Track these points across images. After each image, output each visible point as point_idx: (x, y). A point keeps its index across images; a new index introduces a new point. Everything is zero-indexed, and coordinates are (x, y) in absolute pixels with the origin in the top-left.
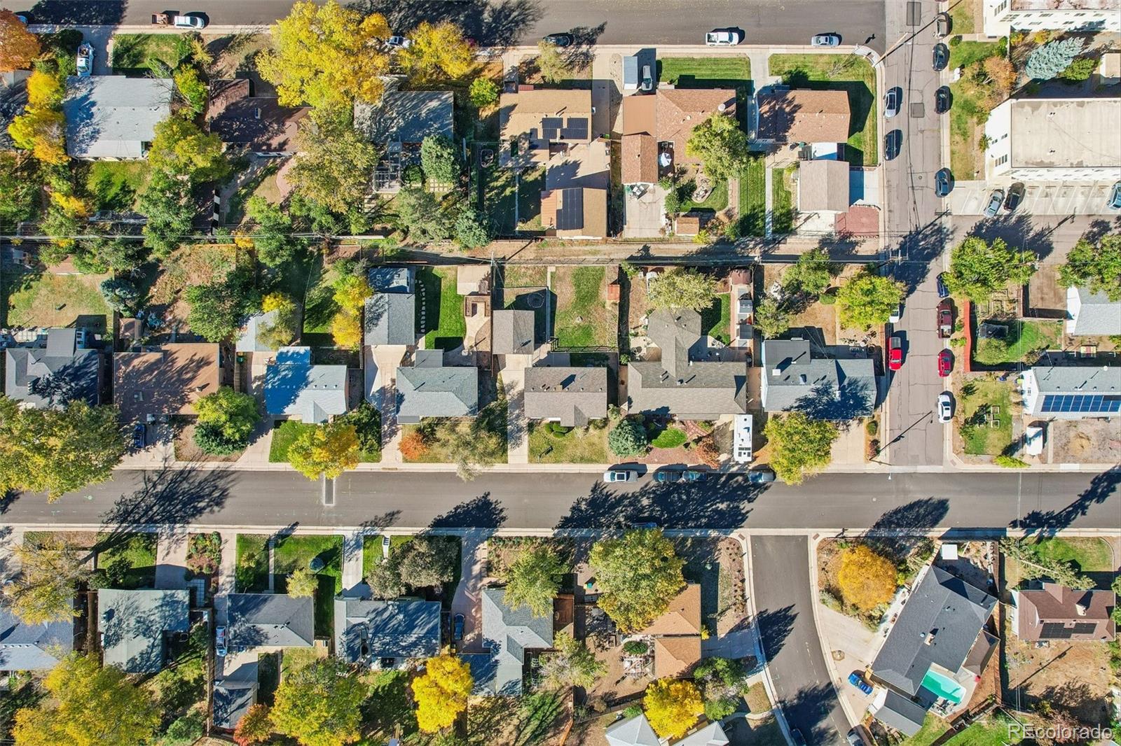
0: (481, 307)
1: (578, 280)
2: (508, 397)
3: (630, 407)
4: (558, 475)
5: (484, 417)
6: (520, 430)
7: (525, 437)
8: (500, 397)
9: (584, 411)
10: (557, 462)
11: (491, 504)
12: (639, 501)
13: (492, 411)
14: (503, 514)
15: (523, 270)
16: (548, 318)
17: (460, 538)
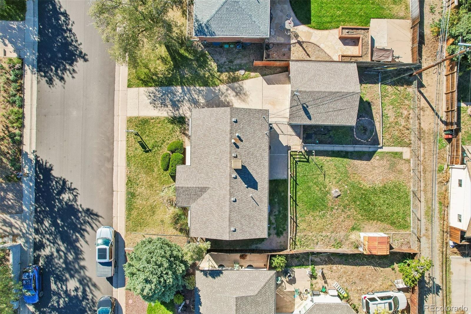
0: (353, 50)
1: (391, 191)
2: (223, 87)
3: (205, 273)
4: (111, 159)
5: (195, 52)
6: (175, 105)
7: (165, 113)
8: (224, 76)
9: (199, 201)
10: (129, 159)
11: (71, 64)
12: (72, 276)
13: (203, 64)
14: (56, 81)
15: (405, 113)
16: (338, 148)
17: (23, 19)
